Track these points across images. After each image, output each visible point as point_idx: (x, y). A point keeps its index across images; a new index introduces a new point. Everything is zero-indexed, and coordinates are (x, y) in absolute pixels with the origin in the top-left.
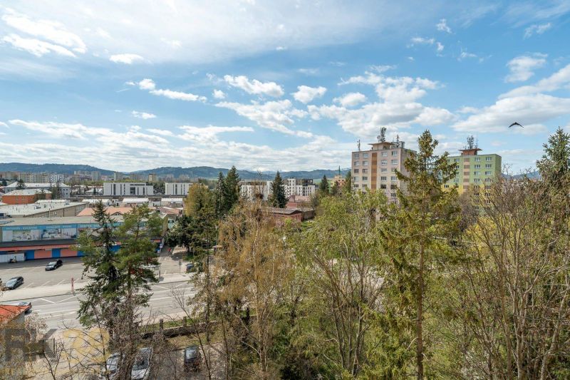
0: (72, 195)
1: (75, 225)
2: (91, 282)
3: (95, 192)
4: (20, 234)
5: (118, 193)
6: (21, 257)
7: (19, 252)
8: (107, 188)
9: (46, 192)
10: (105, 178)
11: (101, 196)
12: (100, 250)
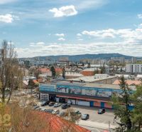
0: (110, 71)
1: (111, 90)
2: (118, 126)
3: (121, 70)
4: (88, 92)
5: (134, 71)
6: (88, 104)
7: (88, 101)
8: (128, 68)
9: (99, 69)
10: (127, 61)
11: (125, 72)
12: (123, 107)
